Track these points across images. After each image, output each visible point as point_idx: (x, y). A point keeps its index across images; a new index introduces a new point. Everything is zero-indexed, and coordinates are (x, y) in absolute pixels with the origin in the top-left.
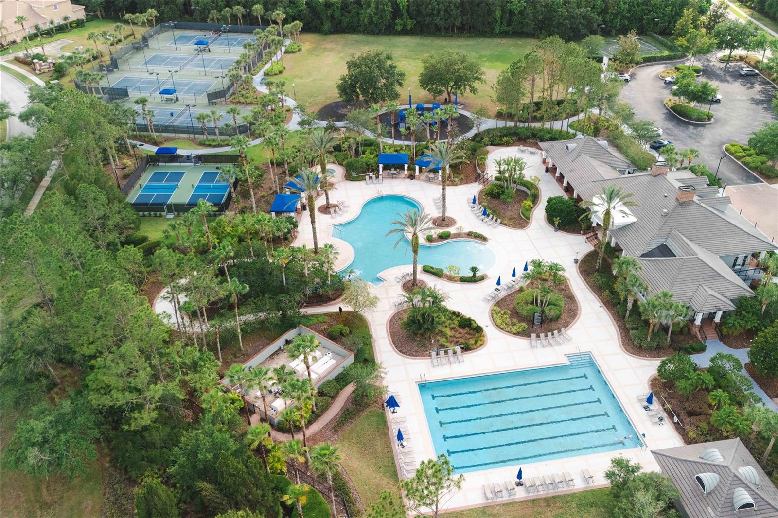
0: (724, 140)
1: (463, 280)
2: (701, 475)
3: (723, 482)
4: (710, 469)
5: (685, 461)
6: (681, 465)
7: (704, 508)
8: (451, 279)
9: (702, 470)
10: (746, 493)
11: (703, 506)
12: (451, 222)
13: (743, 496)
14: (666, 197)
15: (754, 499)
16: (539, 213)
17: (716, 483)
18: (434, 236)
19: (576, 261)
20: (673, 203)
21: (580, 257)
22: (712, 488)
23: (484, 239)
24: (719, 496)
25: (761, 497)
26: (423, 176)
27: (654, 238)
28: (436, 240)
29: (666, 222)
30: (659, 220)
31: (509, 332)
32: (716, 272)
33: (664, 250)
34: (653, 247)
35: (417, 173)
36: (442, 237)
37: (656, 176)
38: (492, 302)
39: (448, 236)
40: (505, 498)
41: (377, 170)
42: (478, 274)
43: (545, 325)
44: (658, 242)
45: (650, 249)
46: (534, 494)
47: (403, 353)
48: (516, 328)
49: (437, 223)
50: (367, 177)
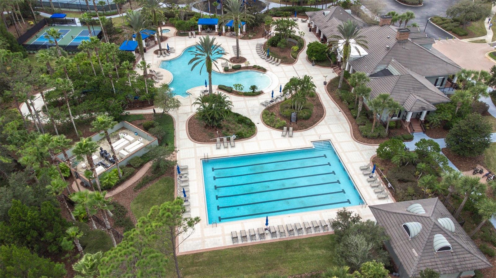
0: (429, 15)
1: (246, 94)
2: (408, 224)
3: (425, 229)
4: (415, 219)
5: (395, 213)
6: (392, 216)
7: (409, 250)
8: (238, 94)
9: (408, 220)
10: (444, 238)
11: (408, 248)
13: (441, 241)
14: (388, 38)
15: (450, 243)
17: (419, 230)
18: (230, 68)
19: (325, 83)
20: (394, 41)
21: (328, 81)
22: (416, 234)
23: (264, 70)
24: (422, 240)
25: (456, 242)
26: (228, 34)
27: (380, 64)
28: (231, 70)
29: (388, 54)
30: (383, 53)
31: (274, 127)
32: (422, 84)
33: (386, 73)
34: (378, 70)
35: (224, 32)
36: (235, 69)
37: (382, 26)
38: (264, 108)
39: (239, 68)
40: (257, 241)
41: (198, 29)
42: (256, 91)
43: (299, 122)
44: (382, 67)
45: (376, 71)
46: (278, 238)
47: (195, 140)
48: (278, 124)
49: (233, 60)
50: (190, 33)
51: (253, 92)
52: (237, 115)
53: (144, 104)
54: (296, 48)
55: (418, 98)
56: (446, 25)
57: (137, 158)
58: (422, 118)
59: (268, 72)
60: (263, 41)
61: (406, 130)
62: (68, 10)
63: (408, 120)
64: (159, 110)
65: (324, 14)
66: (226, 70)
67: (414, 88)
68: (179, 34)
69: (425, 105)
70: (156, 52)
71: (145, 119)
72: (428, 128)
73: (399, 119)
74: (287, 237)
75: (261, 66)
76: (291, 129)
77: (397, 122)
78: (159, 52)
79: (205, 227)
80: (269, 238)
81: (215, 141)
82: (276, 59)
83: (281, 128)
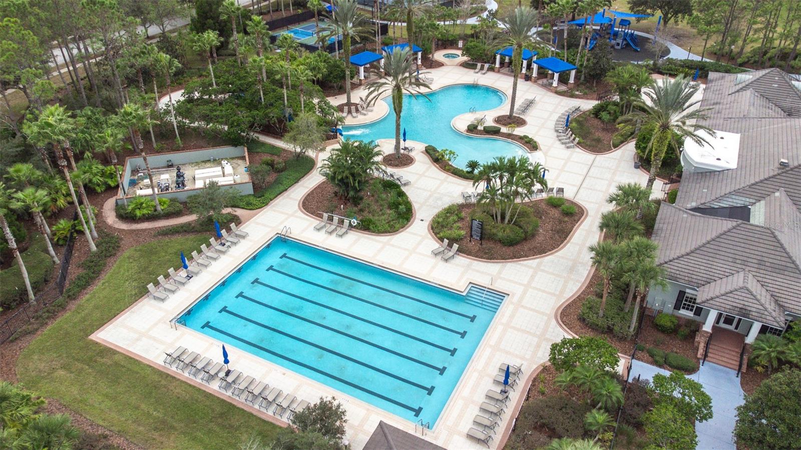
8: (444, 167)
12: (520, 123)
18: (481, 128)
26: (539, 81)
27: (737, 192)
28: (480, 132)
29: (774, 177)
30: (767, 172)
32: (793, 262)
33: (742, 213)
34: (724, 204)
38: (459, 201)
39: (495, 132)
43: (487, 245)
44: (739, 201)
45: (716, 205)
46: (227, 394)
47: (304, 206)
48: (446, 232)
51: (470, 172)
55: (753, 285)
58: (749, 340)
60: (589, 104)
61: (696, 349)
63: (708, 327)
65: (737, 79)
66: (472, 129)
67: (761, 263)
68: (466, 65)
69: (753, 307)
72: (760, 369)
73: (699, 319)
74: (241, 401)
75: (536, 139)
76: (456, 246)
77: (689, 322)
79: (164, 323)
80: (215, 387)
81: (321, 216)
82: (573, 136)
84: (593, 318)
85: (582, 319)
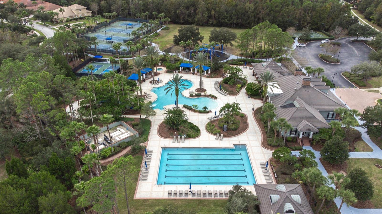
0: (342, 70)
1: (200, 112)
2: (272, 195)
3: (281, 199)
4: (277, 193)
5: (268, 189)
6: (265, 191)
7: (269, 210)
8: (195, 111)
9: (271, 193)
10: (292, 205)
11: (269, 209)
12: (204, 90)
13: (289, 206)
14: (298, 83)
15: (295, 209)
16: (244, 90)
17: (277, 199)
18: (194, 95)
19: (253, 109)
20: (300, 86)
21: (255, 109)
22: (275, 201)
23: (216, 98)
24: (278, 205)
25: (299, 209)
26: (199, 74)
27: (288, 100)
28: (194, 96)
29: (295, 94)
30: (292, 93)
31: (212, 133)
32: (313, 115)
33: (292, 105)
34: (287, 104)
35: (196, 72)
36: (197, 95)
37: (296, 75)
38: (209, 121)
39: (200, 95)
40: (183, 197)
41: (180, 70)
42: (207, 110)
43: (229, 132)
44: (290, 102)
45: (285, 104)
46: (196, 197)
47: (161, 136)
48: (215, 132)
49: (197, 90)
50: (174, 72)
51: (205, 111)
52: (191, 123)
53: (136, 112)
54: (239, 86)
55: (307, 123)
56: (351, 78)
57: (124, 142)
58: (311, 137)
59: (218, 100)
60: (220, 79)
61: (299, 144)
62: (105, 53)
63: (301, 137)
64: (143, 117)
65: (262, 65)
66: (191, 96)
67: (306, 117)
68: (167, 72)
69: (311, 128)
70: (151, 82)
71: (134, 121)
72: (314, 144)
73: (296, 136)
74: (202, 197)
75: (214, 95)
76: (222, 135)
77: (294, 138)
78: (152, 82)
79: (154, 186)
80: (190, 197)
81: (173, 138)
82: (225, 91)
83: (216, 134)
84: (273, 144)
85: (270, 145)
